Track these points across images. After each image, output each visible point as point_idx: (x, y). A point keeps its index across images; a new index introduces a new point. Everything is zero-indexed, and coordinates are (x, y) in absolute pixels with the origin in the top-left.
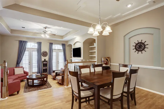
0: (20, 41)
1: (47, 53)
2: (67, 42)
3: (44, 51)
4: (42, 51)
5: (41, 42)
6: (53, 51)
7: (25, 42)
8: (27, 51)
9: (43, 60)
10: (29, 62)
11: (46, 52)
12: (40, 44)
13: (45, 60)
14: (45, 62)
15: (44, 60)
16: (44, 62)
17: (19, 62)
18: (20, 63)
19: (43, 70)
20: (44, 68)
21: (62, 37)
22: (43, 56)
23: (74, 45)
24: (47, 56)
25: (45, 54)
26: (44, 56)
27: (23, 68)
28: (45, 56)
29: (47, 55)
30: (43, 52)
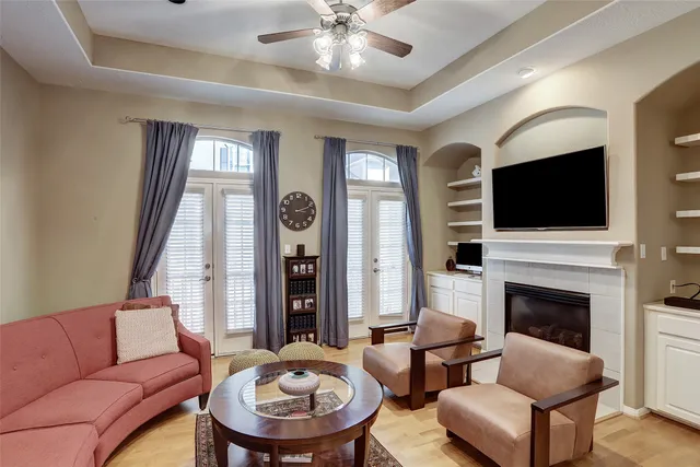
0: (149, 122)
1: (314, 207)
2: (428, 132)
3: (294, 194)
4: (281, 196)
5: (278, 135)
6: (349, 192)
7: (185, 133)
8: (193, 191)
9: (288, 250)
10: (207, 266)
11: (304, 200)
12: (268, 144)
13: (301, 248)
14: (303, 266)
15: (294, 254)
16: (296, 268)
17: (148, 264)
18: (151, 268)
19: (291, 315)
20: (296, 305)
21: (408, 95)
22: (286, 223)
23: (501, 143)
24: (309, 224)
25: (298, 212)
26: (293, 228)
27: (175, 310)
28: (302, 228)
29: (313, 217)
30: (287, 197)
